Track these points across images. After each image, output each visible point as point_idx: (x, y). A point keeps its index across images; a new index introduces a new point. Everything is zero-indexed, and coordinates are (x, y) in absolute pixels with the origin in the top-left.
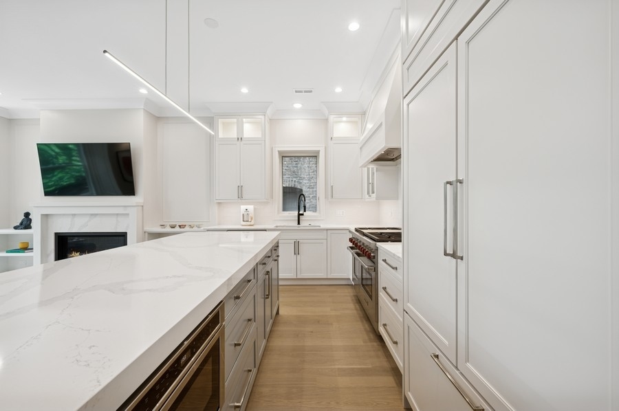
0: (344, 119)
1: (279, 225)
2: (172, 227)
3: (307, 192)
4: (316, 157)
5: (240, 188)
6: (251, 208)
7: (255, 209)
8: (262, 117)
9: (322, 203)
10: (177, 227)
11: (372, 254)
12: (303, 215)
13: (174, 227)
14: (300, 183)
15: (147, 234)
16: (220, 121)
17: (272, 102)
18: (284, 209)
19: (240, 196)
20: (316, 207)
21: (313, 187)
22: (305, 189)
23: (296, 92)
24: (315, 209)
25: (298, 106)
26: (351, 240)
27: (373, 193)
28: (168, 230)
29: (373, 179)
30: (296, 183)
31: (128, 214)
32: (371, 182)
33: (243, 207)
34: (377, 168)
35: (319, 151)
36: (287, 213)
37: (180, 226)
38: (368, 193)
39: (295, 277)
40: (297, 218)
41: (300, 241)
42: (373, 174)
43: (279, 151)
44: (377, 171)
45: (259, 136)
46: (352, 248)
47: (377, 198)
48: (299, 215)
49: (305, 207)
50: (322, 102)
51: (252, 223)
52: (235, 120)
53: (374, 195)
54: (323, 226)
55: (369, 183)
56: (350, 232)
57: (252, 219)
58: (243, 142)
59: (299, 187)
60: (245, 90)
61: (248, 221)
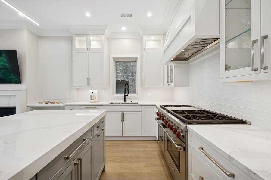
0: (152, 38)
1: (113, 102)
2: (46, 103)
3: (131, 83)
4: (135, 62)
5: (88, 79)
6: (95, 91)
7: (98, 92)
8: (102, 36)
9: (139, 88)
10: (50, 103)
11: (181, 134)
12: (127, 96)
13: (48, 103)
14: (128, 78)
15: (29, 108)
16: (76, 38)
17: (108, 26)
18: (117, 92)
19: (88, 84)
20: (135, 91)
21: (134, 80)
22: (130, 81)
23: (122, 16)
24: (134, 92)
25: (124, 29)
26: (158, 114)
27: (171, 82)
28: (44, 105)
29: (171, 73)
30: (126, 78)
31: (15, 96)
32: (169, 75)
33: (91, 91)
34: (175, 66)
35: (137, 58)
36: (118, 95)
37: (51, 103)
38: (168, 82)
39: (122, 136)
40: (124, 98)
41: (125, 113)
42: (172, 70)
43: (113, 57)
44: (174, 67)
45: (100, 47)
46: (158, 119)
47: (175, 85)
48: (125, 96)
49: (128, 91)
50: (139, 26)
51: (96, 101)
52: (85, 38)
53: (173, 84)
54: (139, 103)
55: (168, 76)
56: (157, 108)
57: (96, 98)
58: (90, 51)
59: (127, 80)
60: (88, 15)
61: (93, 100)
